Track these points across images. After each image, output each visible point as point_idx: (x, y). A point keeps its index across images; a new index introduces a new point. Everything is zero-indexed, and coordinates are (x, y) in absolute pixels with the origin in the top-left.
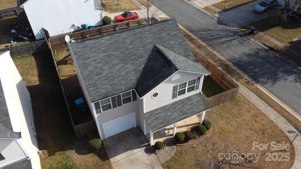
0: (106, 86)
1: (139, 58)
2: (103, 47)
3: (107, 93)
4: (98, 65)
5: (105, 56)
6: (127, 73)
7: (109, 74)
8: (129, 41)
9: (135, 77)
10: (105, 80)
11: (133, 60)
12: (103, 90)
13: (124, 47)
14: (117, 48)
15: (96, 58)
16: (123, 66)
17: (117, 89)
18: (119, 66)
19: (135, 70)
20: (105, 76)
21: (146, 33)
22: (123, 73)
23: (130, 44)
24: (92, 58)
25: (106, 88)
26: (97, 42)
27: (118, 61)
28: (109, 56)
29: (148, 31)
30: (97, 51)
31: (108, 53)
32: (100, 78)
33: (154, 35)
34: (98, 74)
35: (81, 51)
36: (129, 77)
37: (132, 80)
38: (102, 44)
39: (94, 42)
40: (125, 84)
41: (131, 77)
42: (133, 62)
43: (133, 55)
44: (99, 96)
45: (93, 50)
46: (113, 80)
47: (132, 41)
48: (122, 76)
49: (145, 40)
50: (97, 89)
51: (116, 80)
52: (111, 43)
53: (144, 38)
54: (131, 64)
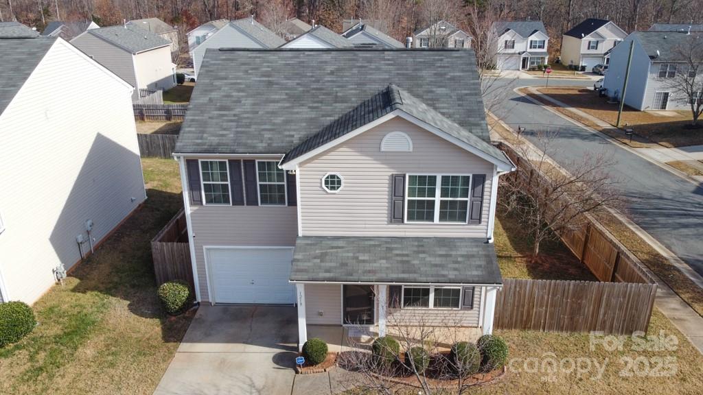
0: (225, 132)
1: (336, 102)
2: (268, 67)
3: (219, 145)
4: (234, 94)
5: (260, 81)
6: (287, 122)
7: (247, 112)
8: (329, 68)
9: (303, 133)
10: (231, 121)
11: (318, 102)
12: (212, 138)
13: (312, 76)
14: (297, 74)
15: (238, 81)
16: (287, 108)
17: (245, 145)
18: (279, 105)
19: (311, 121)
20: (235, 115)
21: (383, 62)
22: (279, 120)
23: (332, 73)
24: (231, 79)
25: (223, 135)
26: (259, 57)
27: (284, 97)
28: (270, 84)
29: (389, 60)
30: (250, 71)
31: (270, 79)
32: (223, 115)
33: (398, 69)
34: (222, 108)
35: (219, 64)
36: (285, 130)
37: (293, 136)
38: (268, 62)
39: (258, 55)
40: (270, 139)
41: (294, 130)
42: (316, 105)
43: (324, 94)
44: (198, 145)
45: (243, 68)
46: (248, 126)
47: (338, 70)
48: (274, 124)
49: (371, 74)
50: (203, 132)
51: (253, 128)
52: (289, 64)
53: (371, 69)
54: (310, 107)
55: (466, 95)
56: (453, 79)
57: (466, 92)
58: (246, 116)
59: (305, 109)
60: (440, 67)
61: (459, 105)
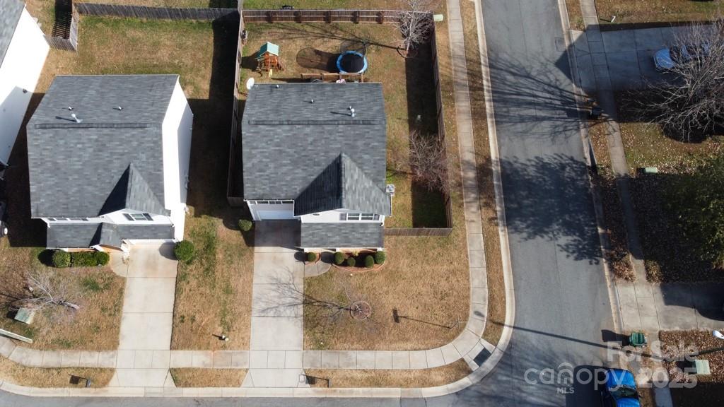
0: (264, 187)
1: (315, 166)
2: (277, 138)
3: (263, 195)
4: (264, 160)
5: (275, 150)
6: (293, 180)
7: (272, 174)
8: (310, 139)
9: (301, 187)
10: (266, 179)
11: (306, 166)
12: (260, 191)
13: (301, 146)
14: (294, 144)
15: (265, 150)
16: (291, 170)
17: (276, 195)
18: (288, 167)
19: (304, 178)
20: (267, 175)
21: (337, 134)
22: (288, 178)
23: (311, 144)
24: (260, 148)
25: (264, 189)
26: (272, 130)
27: (289, 162)
28: (281, 152)
29: (340, 132)
30: (269, 142)
31: (281, 148)
32: (262, 175)
33: (346, 140)
34: (261, 171)
35: (251, 136)
36: (293, 185)
37: (296, 189)
38: (277, 134)
39: (271, 128)
40: (286, 191)
41: (297, 185)
42: (305, 168)
43: (309, 160)
44: (254, 195)
45: (265, 139)
46: (274, 183)
47: (315, 141)
48: (287, 181)
49: (331, 144)
50: (254, 187)
51: (277, 184)
52: (288, 136)
53: (332, 140)
54: (303, 170)
55: (379, 160)
56: (373, 148)
57: (378, 158)
58: (272, 175)
59: (300, 171)
60: (367, 138)
61: (374, 167)
